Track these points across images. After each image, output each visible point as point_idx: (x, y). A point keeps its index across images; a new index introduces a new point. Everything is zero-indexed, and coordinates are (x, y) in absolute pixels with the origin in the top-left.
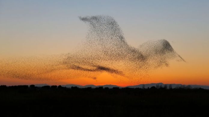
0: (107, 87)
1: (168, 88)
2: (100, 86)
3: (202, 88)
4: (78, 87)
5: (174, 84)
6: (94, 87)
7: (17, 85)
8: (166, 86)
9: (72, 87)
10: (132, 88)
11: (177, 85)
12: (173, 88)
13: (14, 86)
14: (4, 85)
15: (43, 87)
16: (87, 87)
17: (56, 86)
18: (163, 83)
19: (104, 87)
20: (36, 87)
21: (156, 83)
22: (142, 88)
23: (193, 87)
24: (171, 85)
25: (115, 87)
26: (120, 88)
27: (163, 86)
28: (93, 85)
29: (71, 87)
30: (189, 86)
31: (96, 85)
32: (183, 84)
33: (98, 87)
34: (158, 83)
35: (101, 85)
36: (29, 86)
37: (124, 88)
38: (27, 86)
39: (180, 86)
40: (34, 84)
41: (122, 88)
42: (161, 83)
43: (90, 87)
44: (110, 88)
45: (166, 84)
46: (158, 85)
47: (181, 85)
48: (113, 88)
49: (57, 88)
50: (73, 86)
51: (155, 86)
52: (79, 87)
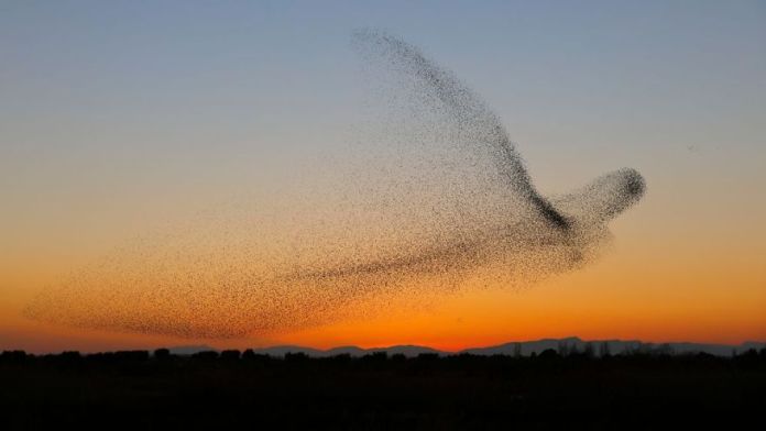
0: (400, 352)
1: (597, 353)
2: (376, 351)
3: (707, 351)
4: (306, 354)
5: (617, 341)
6: (360, 355)
7: (114, 351)
8: (589, 347)
9: (289, 356)
10: (481, 354)
11: (626, 342)
12: (613, 353)
13: (103, 352)
14: (73, 350)
15: (194, 356)
16: (334, 354)
17: (237, 352)
18: (580, 338)
19: (390, 354)
20: (175, 356)
21: (559, 338)
22: (512, 354)
23: (679, 351)
24: (605, 345)
25: (428, 352)
26: (441, 355)
27: (581, 348)
28: (355, 348)
29: (283, 355)
30: (666, 346)
31: (365, 347)
32: (644, 340)
33: (371, 354)
34: (565, 337)
35: (381, 346)
36: (151, 353)
37: (455, 356)
38: (146, 353)
39: (636, 347)
40: (167, 347)
41: (449, 357)
42: (575, 338)
43: (344, 352)
44: (409, 355)
45: (592, 339)
46: (563, 343)
47: (639, 343)
48: (421, 355)
49: (240, 357)
50: (293, 352)
51: (556, 348)
52: (312, 355)
